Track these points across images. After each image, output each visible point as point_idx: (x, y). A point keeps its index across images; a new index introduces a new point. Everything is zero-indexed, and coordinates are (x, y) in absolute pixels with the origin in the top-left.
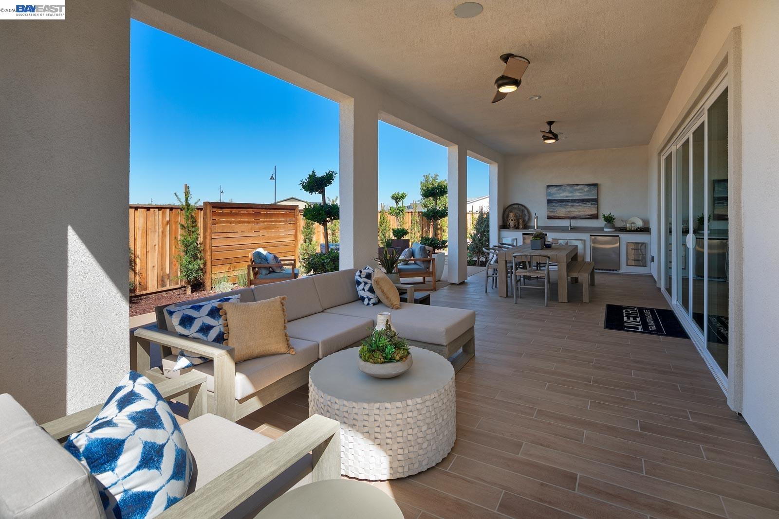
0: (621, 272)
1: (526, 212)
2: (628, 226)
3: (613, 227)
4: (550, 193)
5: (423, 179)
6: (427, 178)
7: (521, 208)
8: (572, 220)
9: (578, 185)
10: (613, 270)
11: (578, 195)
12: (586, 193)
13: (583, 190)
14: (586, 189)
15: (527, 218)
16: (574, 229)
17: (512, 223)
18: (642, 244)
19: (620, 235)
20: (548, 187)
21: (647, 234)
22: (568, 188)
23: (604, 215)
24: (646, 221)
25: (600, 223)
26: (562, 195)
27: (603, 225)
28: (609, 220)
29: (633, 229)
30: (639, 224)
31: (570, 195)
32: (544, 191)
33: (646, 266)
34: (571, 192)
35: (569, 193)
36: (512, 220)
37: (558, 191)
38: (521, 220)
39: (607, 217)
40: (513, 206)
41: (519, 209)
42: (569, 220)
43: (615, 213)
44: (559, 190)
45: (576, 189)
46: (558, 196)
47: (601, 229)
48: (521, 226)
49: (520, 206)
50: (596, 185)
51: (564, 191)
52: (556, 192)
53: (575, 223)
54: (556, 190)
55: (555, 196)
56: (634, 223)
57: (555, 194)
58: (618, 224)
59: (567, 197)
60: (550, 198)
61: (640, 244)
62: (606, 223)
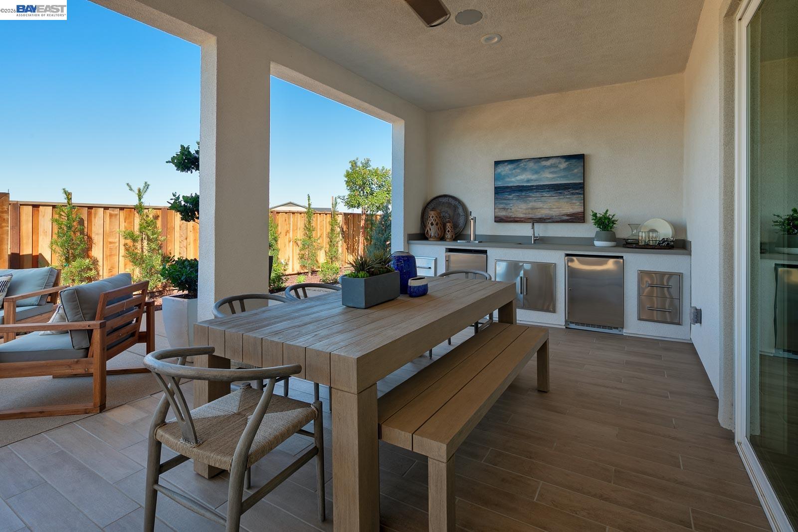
0: (626, 331)
1: (460, 210)
2: (643, 236)
3: (613, 238)
4: (499, 174)
5: (348, 167)
6: (354, 164)
7: (453, 202)
8: (536, 225)
9: (548, 158)
10: (611, 328)
11: (548, 177)
12: (563, 174)
13: (557, 167)
14: (564, 165)
15: (461, 221)
16: (541, 242)
17: (432, 231)
18: (671, 275)
19: (625, 255)
20: (497, 163)
21: (683, 254)
22: (531, 164)
23: (595, 215)
24: (680, 228)
25: (588, 230)
26: (519, 178)
27: (593, 235)
28: (605, 223)
29: (651, 243)
30: (665, 231)
31: (534, 177)
32: (490, 171)
33: (679, 324)
34: (537, 172)
35: (533, 174)
36: (432, 224)
37: (514, 171)
38: (448, 224)
39: (600, 218)
40: (440, 200)
41: (449, 204)
42: (530, 225)
43: (617, 211)
44: (514, 169)
45: (545, 167)
46: (513, 180)
47: (589, 242)
48: (448, 235)
49: (451, 200)
50: (581, 158)
51: (524, 170)
52: (510, 172)
53: (542, 230)
54: (511, 170)
55: (508, 180)
56: (653, 231)
57: (507, 176)
58: (623, 233)
59: (528, 181)
60: (500, 184)
61: (666, 277)
62: (598, 229)
